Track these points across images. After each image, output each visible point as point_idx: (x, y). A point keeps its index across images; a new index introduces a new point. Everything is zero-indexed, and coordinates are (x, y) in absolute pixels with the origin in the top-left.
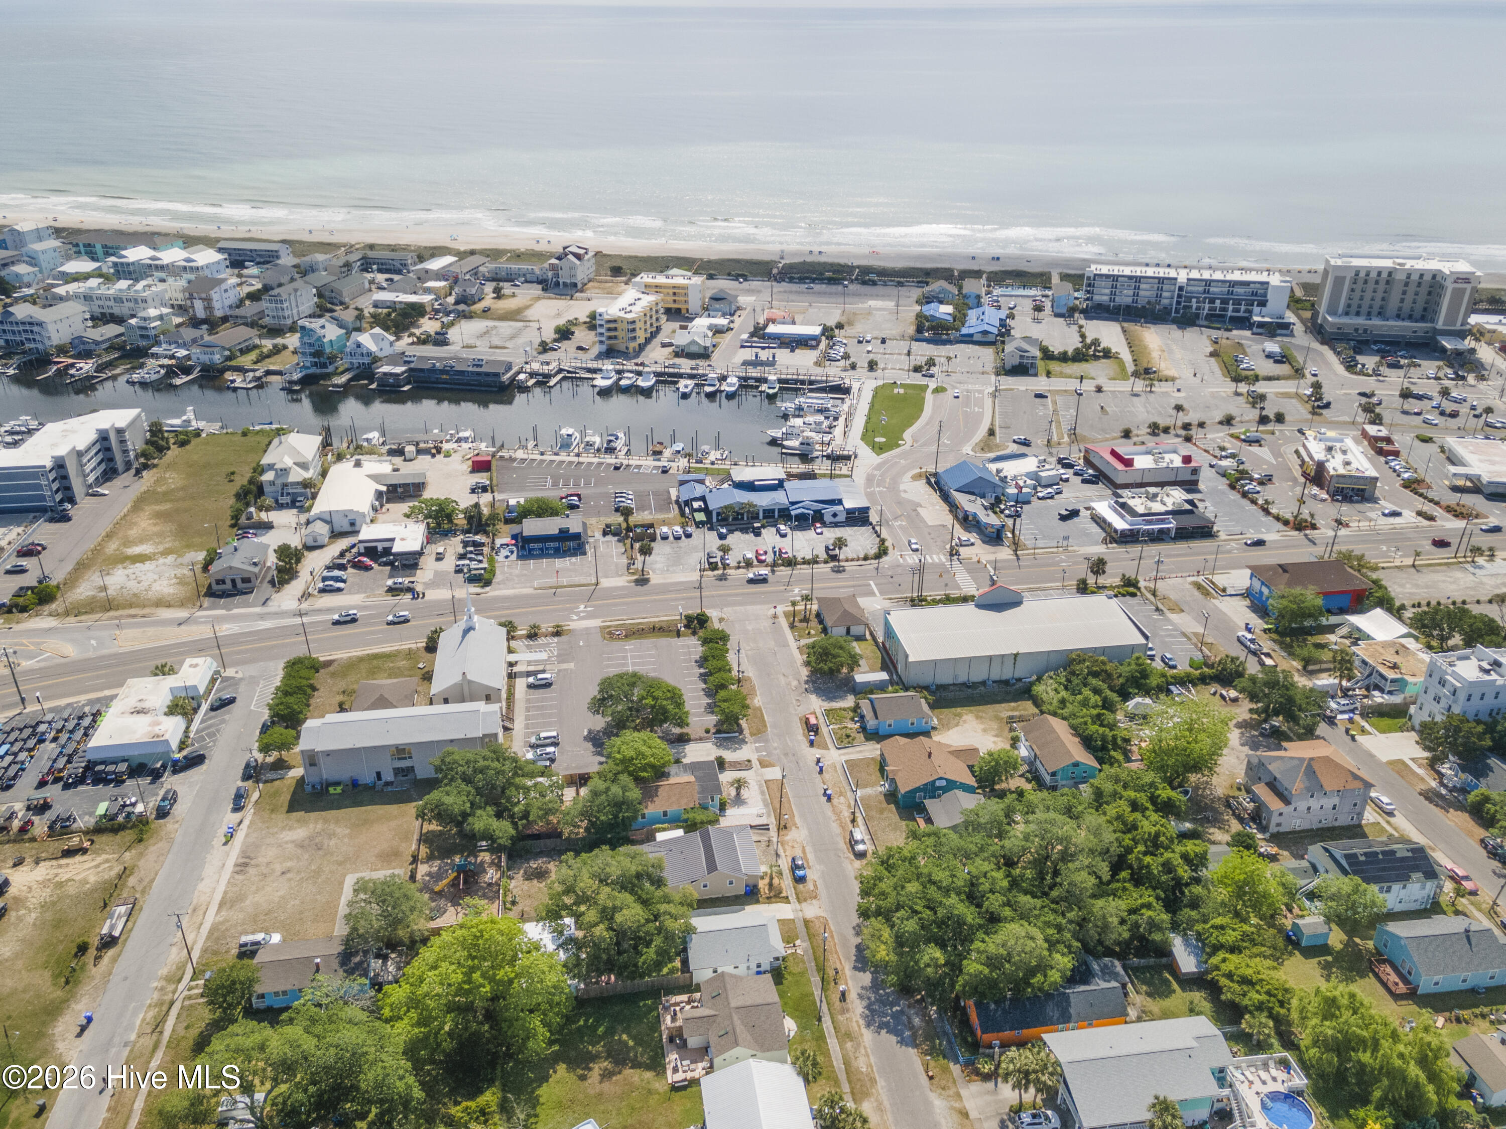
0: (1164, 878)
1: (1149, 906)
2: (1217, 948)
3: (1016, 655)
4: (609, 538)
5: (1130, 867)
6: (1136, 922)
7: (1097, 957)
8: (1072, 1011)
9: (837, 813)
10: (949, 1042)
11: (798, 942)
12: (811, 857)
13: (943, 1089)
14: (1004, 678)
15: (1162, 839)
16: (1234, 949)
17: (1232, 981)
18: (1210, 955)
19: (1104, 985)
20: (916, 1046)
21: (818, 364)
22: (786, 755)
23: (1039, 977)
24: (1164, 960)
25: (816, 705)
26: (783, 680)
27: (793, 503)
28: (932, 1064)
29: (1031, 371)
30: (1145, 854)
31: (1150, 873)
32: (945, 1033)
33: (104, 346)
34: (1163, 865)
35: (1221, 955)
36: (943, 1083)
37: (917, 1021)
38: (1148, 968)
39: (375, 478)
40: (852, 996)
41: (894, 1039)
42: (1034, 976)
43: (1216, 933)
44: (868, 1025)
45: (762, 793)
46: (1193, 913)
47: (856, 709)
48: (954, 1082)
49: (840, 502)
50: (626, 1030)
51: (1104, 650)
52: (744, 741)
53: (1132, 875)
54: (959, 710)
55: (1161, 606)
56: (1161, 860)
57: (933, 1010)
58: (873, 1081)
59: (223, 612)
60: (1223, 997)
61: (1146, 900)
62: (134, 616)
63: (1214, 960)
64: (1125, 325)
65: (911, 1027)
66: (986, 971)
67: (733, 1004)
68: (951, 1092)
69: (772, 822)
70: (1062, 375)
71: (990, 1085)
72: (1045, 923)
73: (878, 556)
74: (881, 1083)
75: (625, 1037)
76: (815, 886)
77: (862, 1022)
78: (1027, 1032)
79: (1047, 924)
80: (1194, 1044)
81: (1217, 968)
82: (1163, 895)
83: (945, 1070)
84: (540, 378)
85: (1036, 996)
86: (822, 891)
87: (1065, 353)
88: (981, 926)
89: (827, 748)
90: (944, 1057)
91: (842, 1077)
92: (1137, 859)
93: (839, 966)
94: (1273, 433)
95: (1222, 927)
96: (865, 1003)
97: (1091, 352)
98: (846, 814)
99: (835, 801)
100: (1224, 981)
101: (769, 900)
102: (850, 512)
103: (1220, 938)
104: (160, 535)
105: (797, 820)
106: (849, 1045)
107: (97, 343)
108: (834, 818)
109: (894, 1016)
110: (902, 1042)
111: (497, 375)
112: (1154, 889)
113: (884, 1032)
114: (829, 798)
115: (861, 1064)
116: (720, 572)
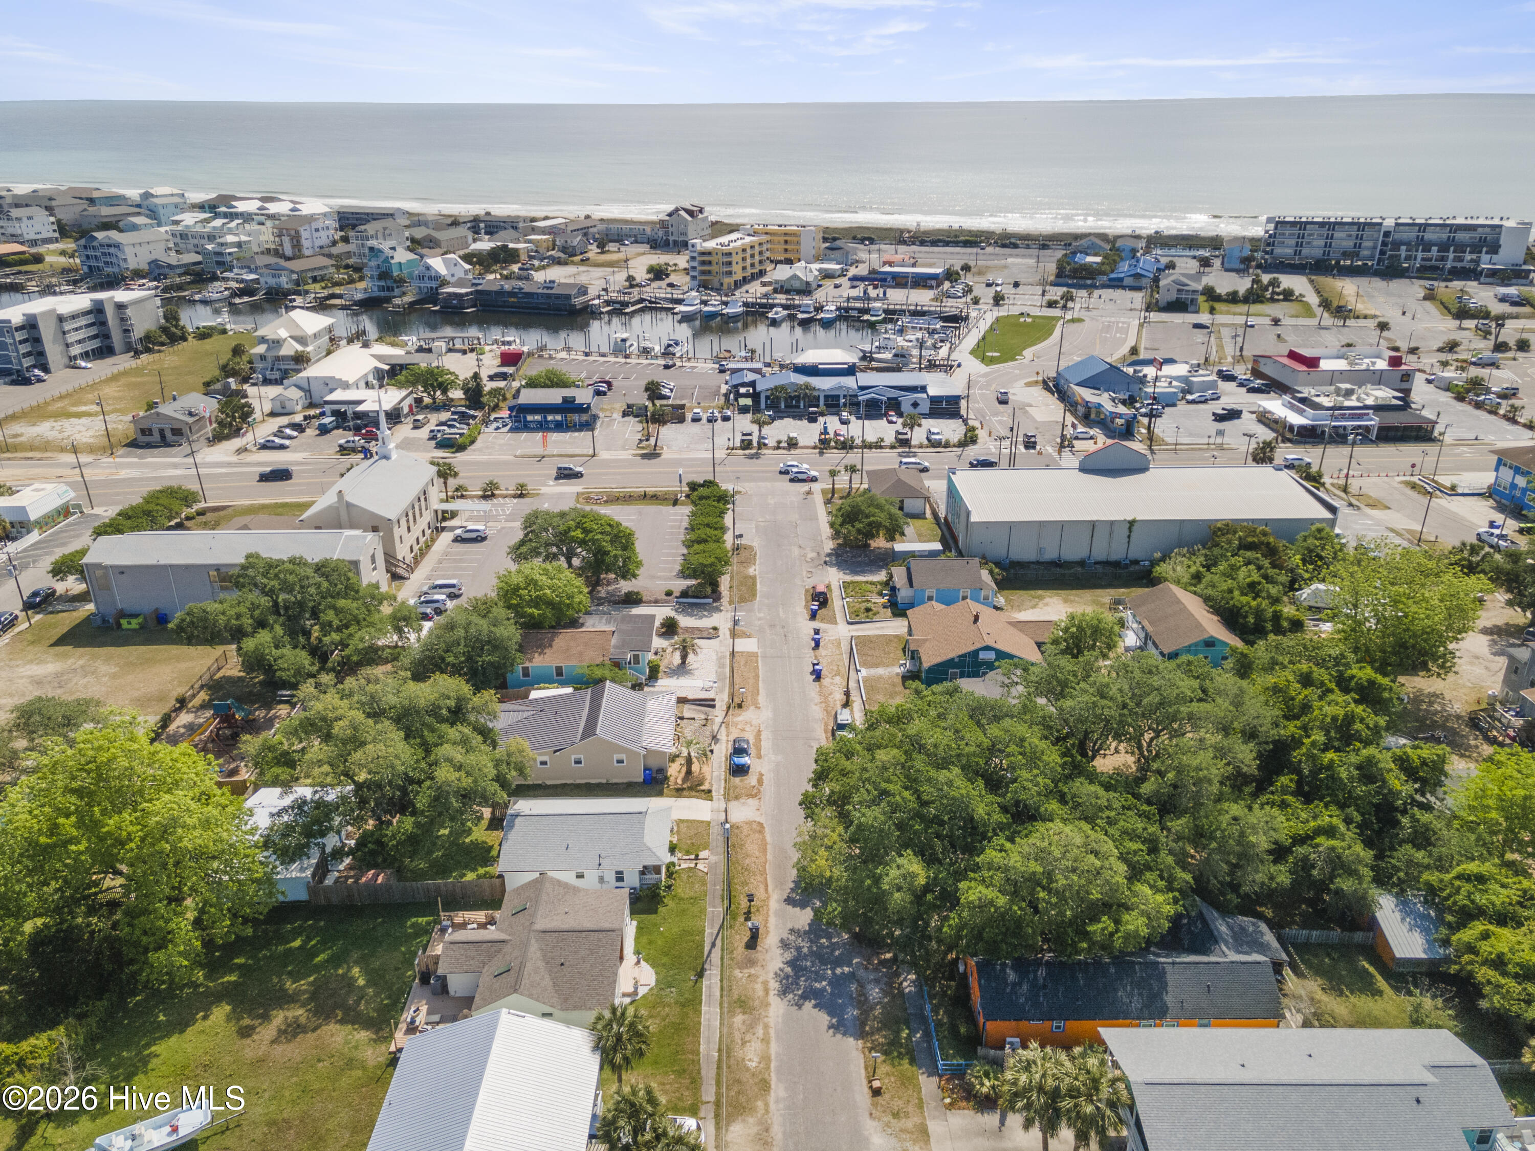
0: (1360, 790)
1: (1330, 832)
2: (1467, 915)
3: (1132, 523)
4: (631, 419)
5: (1298, 771)
6: (1305, 859)
7: (1225, 911)
8: (1169, 999)
9: (825, 697)
10: (927, 1035)
11: (703, 854)
12: (766, 744)
13: (896, 1115)
14: (1114, 557)
15: (1358, 726)
16: (1503, 919)
17: (1504, 974)
18: (1454, 928)
19: (1234, 957)
20: (861, 1034)
21: (935, 299)
22: (772, 626)
23: (1106, 922)
24: (1359, 936)
25: (834, 578)
26: (796, 551)
27: (863, 388)
28: (884, 1069)
29: (1190, 309)
30: (1326, 748)
31: (1334, 778)
32: (923, 1020)
33: (179, 271)
34: (1359, 767)
35: (1479, 927)
36: (897, 1104)
37: (875, 993)
38: (1326, 947)
39: (378, 358)
40: (771, 940)
41: (824, 1018)
42: (1095, 919)
43: (1467, 887)
44: (783, 992)
45: (722, 666)
46: (1420, 856)
47: (888, 584)
48: (920, 1105)
49: (923, 389)
50: (363, 961)
51: (1266, 522)
52: (718, 609)
53: (1299, 783)
54: (1040, 592)
55: (1354, 502)
56: (1353, 759)
57: (908, 982)
58: (765, 1086)
59: (136, 460)
60: (1484, 1004)
61: (1325, 820)
62: (31, 459)
63: (1466, 935)
64: (1313, 277)
65: (862, 1002)
66: (1002, 901)
67: (540, 924)
68: (909, 1124)
69: (722, 700)
70: (1228, 313)
71: (991, 1119)
72: (1125, 832)
73: (962, 444)
74: (778, 1090)
75: (356, 971)
76: (760, 781)
77: (774, 985)
78: (1074, 1026)
79: (1132, 835)
80: (1428, 1077)
81: (1471, 949)
82: (1358, 818)
83: (907, 1082)
84: (618, 306)
85: (1098, 963)
86: (768, 789)
87: (1235, 293)
88: (1002, 827)
89: (835, 623)
90: (912, 1061)
91: (708, 1072)
92: (1312, 757)
93: (760, 894)
94: (1514, 359)
95: (1481, 879)
96: (788, 956)
97: (1268, 295)
98: (839, 697)
99: (826, 681)
100: (1483, 973)
101: (679, 792)
102: (935, 400)
103: (1477, 897)
104: (120, 399)
105: (762, 699)
106: (739, 1019)
107: (170, 266)
108: (817, 699)
109: (837, 982)
110: (839, 1027)
111: (568, 297)
112: (1342, 806)
113: (808, 1005)
114: (818, 675)
115: (751, 1055)
116: (753, 451)
